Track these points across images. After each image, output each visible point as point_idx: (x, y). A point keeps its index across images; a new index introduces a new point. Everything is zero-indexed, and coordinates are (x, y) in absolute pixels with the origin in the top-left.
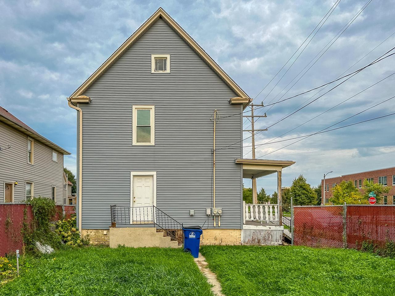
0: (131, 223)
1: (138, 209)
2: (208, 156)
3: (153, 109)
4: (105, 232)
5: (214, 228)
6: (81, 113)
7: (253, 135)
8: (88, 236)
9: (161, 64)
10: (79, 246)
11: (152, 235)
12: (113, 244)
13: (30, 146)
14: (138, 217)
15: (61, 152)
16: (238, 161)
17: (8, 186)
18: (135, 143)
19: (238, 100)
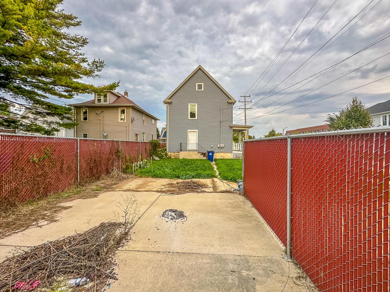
0: (188, 150)
1: (190, 144)
2: (219, 124)
3: (197, 105)
4: (178, 153)
5: (221, 152)
6: (168, 107)
7: (245, 111)
8: (171, 155)
9: (200, 87)
10: (168, 158)
11: (196, 154)
12: (181, 158)
13: (144, 118)
14: (191, 147)
15: (156, 119)
16: (231, 126)
17: (137, 135)
18: (189, 118)
19: (231, 101)
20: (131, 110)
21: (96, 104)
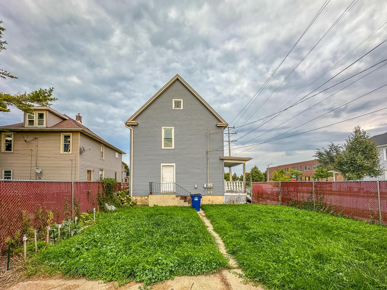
0: (161, 192)
1: (165, 184)
2: (205, 155)
3: (174, 129)
4: (146, 198)
5: (209, 195)
6: (132, 131)
7: (229, 144)
8: (136, 200)
9: (178, 104)
10: (131, 206)
11: (174, 199)
12: (151, 205)
13: (102, 149)
14: (165, 189)
15: (120, 153)
16: (222, 158)
17: (89, 172)
18: (163, 147)
19: (221, 124)
20: (79, 136)
21: (26, 127)
